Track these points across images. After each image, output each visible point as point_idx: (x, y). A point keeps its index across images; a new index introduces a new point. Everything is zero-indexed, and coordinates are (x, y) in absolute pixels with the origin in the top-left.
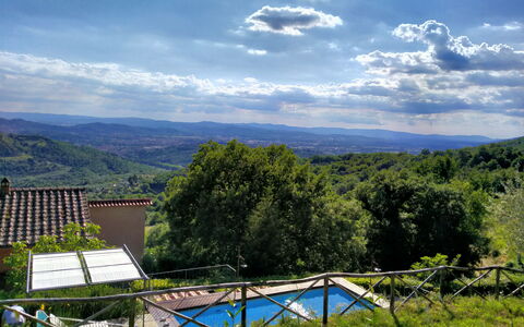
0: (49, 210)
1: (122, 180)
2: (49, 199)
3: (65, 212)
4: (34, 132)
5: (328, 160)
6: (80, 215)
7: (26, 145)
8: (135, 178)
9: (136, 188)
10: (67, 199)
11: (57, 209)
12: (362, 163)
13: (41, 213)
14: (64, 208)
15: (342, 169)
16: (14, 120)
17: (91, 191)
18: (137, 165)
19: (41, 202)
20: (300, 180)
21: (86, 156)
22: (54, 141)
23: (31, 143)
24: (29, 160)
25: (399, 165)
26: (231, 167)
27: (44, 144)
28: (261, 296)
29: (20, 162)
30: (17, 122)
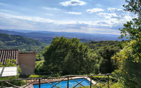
0: (7, 55)
1: (40, 47)
2: (8, 52)
3: (12, 56)
4: (17, 34)
5: (96, 43)
6: (15, 57)
7: (15, 38)
8: (43, 47)
9: (44, 50)
10: (13, 52)
11: (9, 55)
12: (105, 43)
13: (5, 56)
14: (11, 55)
15: (100, 45)
16: (12, 31)
17: (31, 50)
18: (44, 43)
19: (5, 53)
20: (81, 48)
21: (31, 41)
22: (22, 37)
23: (16, 37)
24: (16, 42)
25: (115, 44)
26: (61, 44)
27: (19, 38)
28: (72, 79)
29: (13, 42)
30: (12, 32)
